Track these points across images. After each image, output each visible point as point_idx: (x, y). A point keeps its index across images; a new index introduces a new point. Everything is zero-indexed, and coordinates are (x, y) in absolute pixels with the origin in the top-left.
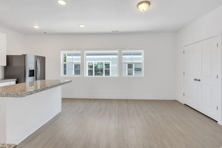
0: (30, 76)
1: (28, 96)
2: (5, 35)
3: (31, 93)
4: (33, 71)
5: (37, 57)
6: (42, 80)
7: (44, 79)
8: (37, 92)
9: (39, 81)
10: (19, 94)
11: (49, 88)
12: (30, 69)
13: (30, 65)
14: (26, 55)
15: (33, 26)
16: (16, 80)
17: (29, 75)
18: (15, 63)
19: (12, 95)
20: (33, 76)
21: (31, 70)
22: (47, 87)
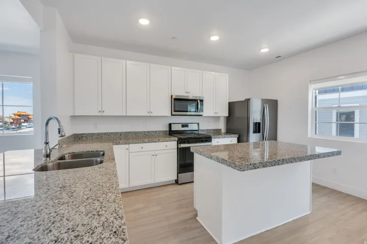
0: (255, 132)
1: (249, 171)
2: (227, 75)
3: (255, 167)
4: (259, 123)
5: (265, 101)
6: (273, 141)
7: (275, 139)
8: (264, 167)
9: (268, 142)
10: (237, 163)
11: (288, 163)
12: (255, 121)
13: (255, 116)
14: (249, 99)
15: (260, 50)
16: (238, 136)
17: (254, 130)
18: (238, 113)
19: (228, 164)
20: (259, 132)
21: (257, 123)
22: (283, 160)
